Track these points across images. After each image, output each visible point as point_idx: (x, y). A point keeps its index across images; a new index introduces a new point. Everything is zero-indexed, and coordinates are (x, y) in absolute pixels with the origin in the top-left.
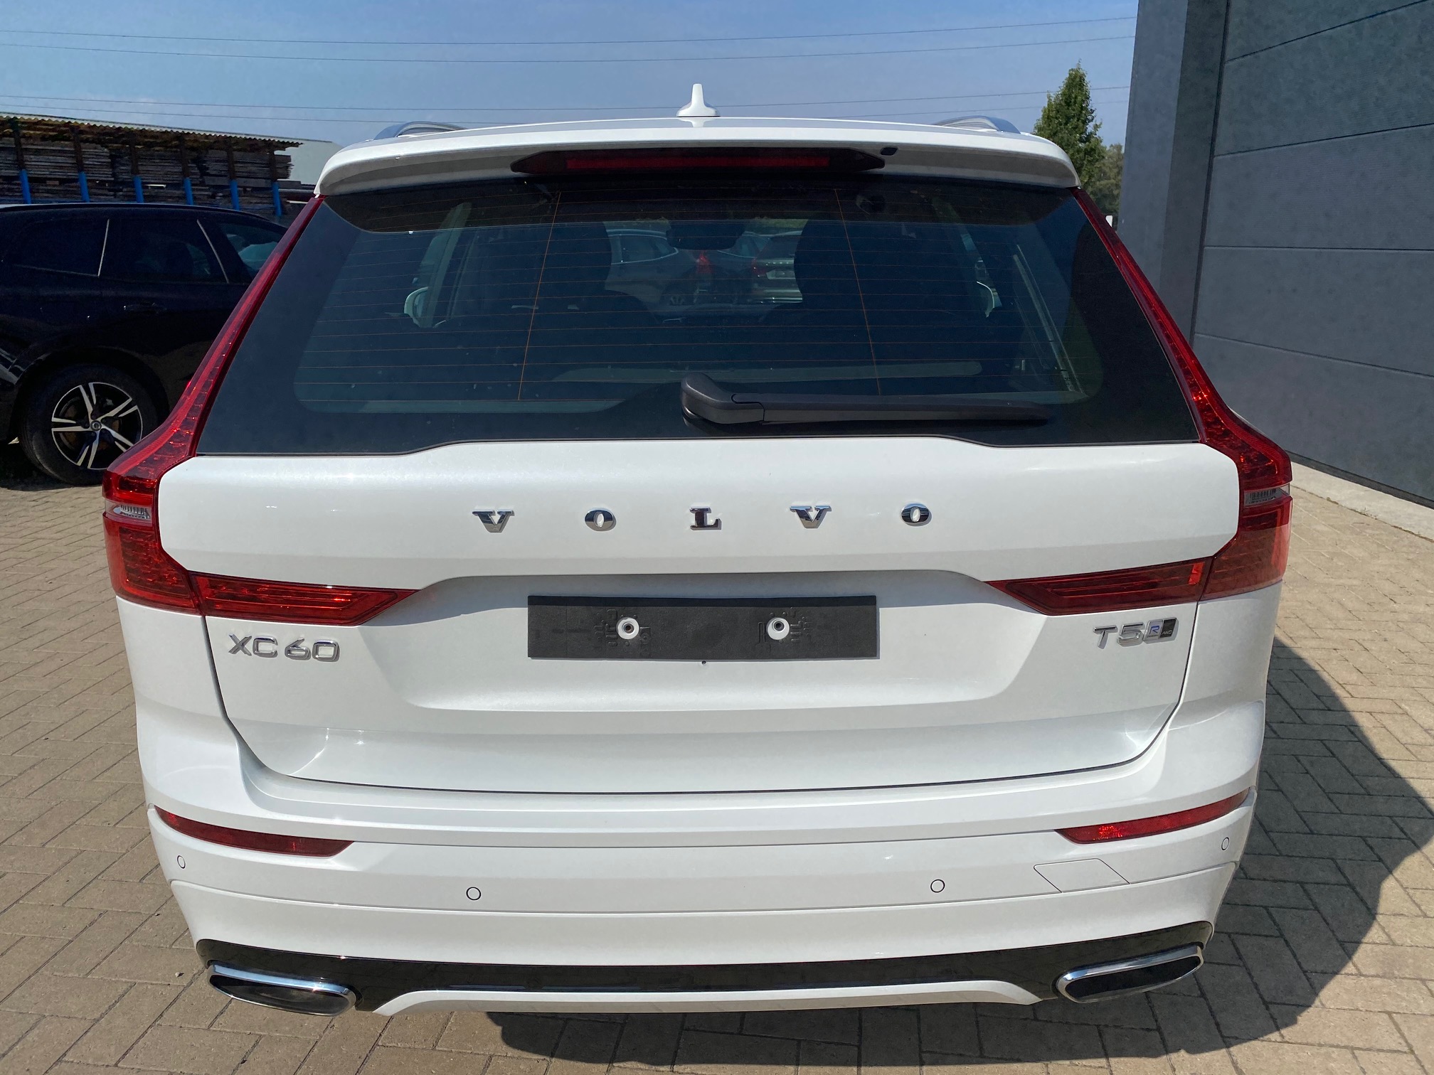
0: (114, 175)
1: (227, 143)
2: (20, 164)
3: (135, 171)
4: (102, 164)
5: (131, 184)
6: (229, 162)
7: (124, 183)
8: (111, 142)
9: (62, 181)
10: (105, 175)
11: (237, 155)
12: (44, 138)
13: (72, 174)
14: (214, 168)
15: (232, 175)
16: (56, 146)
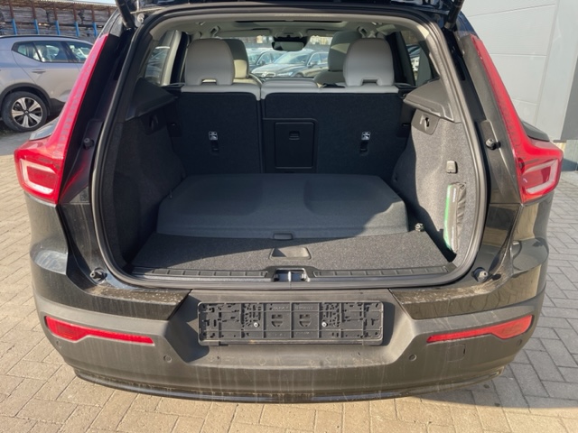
0: (48, 21)
1: (91, 7)
2: (12, 17)
3: (56, 19)
4: (43, 16)
5: (54, 24)
6: (93, 14)
7: (51, 24)
8: (45, 6)
9: (28, 24)
10: (45, 21)
11: (96, 12)
12: (20, 6)
13: (32, 21)
14: (87, 17)
15: (93, 20)
16: (25, 9)
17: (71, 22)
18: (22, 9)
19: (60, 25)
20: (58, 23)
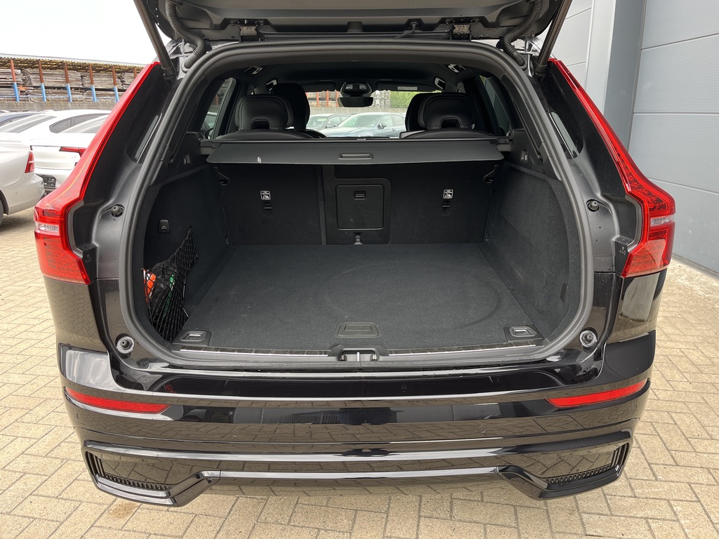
0: (82, 85)
2: (42, 81)
3: (92, 83)
4: (77, 80)
7: (86, 89)
8: (80, 69)
9: (59, 88)
10: (79, 85)
12: (51, 69)
13: (63, 85)
16: (57, 72)
17: (110, 87)
18: (52, 72)
19: (96, 90)
20: (94, 88)
